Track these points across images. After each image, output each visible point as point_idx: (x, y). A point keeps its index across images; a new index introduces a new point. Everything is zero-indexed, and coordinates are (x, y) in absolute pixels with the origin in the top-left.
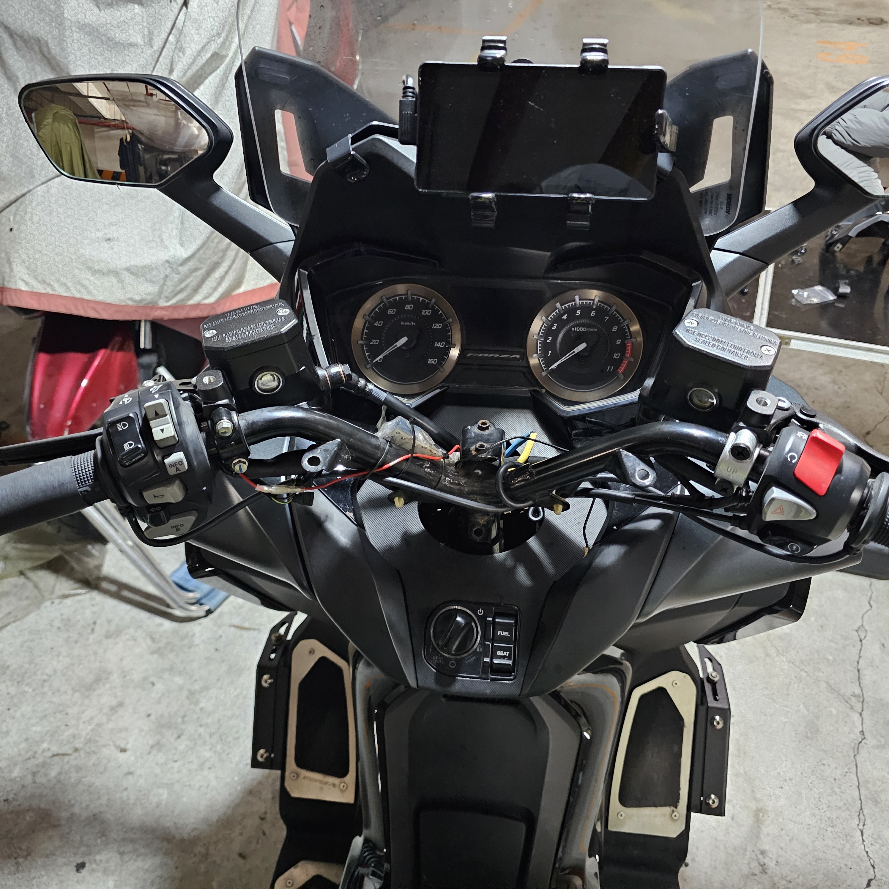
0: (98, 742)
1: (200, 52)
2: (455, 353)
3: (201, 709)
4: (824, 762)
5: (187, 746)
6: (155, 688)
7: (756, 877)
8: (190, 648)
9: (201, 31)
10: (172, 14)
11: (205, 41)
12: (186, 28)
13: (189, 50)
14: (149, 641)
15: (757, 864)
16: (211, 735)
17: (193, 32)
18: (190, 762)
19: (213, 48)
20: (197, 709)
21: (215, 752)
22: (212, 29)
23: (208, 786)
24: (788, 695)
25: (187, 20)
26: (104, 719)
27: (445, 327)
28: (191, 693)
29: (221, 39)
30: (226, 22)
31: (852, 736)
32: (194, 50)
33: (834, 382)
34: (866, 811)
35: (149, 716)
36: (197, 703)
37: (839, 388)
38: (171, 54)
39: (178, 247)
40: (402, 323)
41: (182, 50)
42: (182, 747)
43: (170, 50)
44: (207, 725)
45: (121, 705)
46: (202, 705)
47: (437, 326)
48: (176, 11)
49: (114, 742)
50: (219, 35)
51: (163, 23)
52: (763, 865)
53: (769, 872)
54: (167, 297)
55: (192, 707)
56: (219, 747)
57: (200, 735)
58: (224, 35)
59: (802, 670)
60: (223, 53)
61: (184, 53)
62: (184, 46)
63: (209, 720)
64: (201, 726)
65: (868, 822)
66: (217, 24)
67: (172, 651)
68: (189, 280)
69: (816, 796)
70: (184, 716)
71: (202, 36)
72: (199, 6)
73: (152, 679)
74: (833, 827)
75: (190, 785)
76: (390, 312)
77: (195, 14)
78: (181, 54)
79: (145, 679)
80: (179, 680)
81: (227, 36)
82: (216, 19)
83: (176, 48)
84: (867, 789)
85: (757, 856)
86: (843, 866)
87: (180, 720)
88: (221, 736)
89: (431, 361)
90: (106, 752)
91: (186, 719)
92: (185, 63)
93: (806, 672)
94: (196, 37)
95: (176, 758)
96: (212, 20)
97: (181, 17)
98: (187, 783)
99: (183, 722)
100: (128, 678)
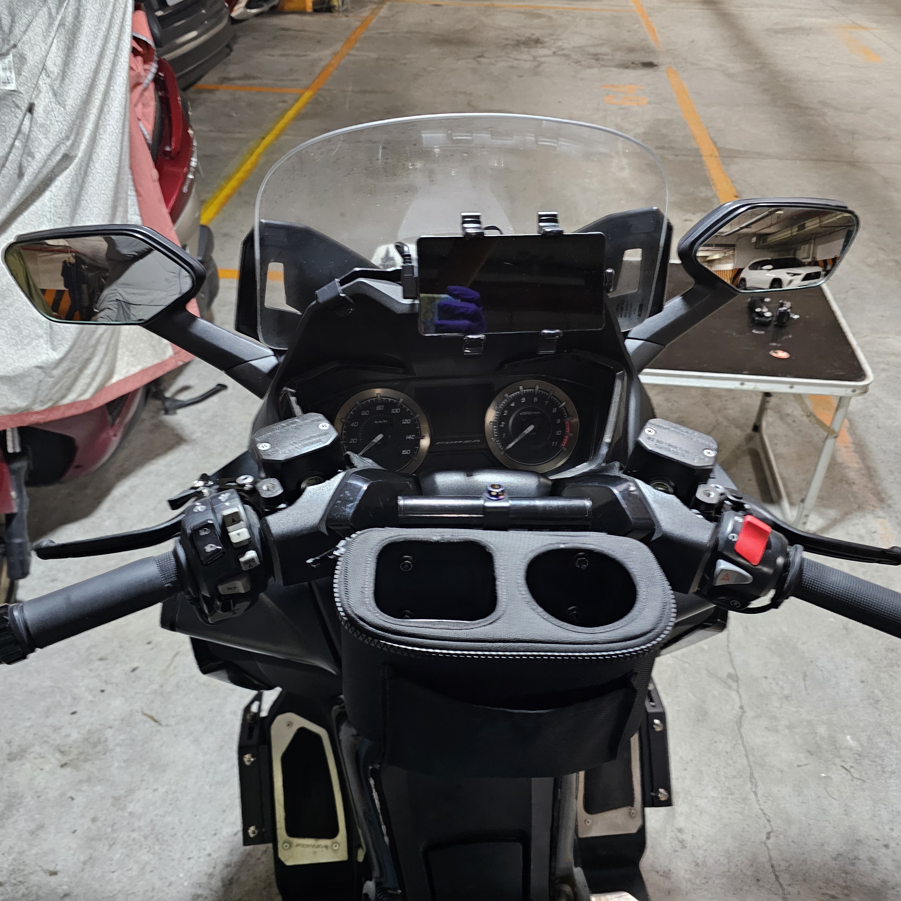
0: (23, 870)
1: (50, 155)
2: (425, 443)
3: (130, 813)
4: (716, 739)
5: (122, 853)
6: (75, 802)
7: (678, 853)
8: (105, 754)
9: (50, 136)
10: (17, 120)
11: (54, 145)
12: (33, 133)
13: (38, 154)
14: (58, 755)
15: (677, 842)
16: (146, 837)
17: (41, 136)
18: (130, 870)
19: (63, 150)
20: (126, 814)
21: (153, 854)
22: (61, 133)
23: (153, 889)
24: (677, 686)
25: (33, 125)
26: (25, 846)
27: (413, 422)
28: (116, 799)
29: (71, 142)
30: (74, 125)
31: (735, 712)
32: (43, 153)
33: (667, 400)
34: (756, 775)
35: (74, 832)
36: (123, 809)
37: (673, 405)
38: (19, 159)
39: (50, 351)
40: (376, 422)
41: (31, 155)
42: (117, 856)
43: (17, 154)
44: (140, 828)
45: (41, 827)
46: (129, 810)
47: (406, 422)
48: (20, 117)
49: (41, 867)
50: (67, 138)
51: (8, 129)
52: (682, 842)
53: (688, 846)
54: (41, 401)
55: (120, 813)
56: (157, 848)
57: (134, 840)
58: (72, 137)
59: (685, 662)
60: (73, 154)
61: (33, 157)
62: (33, 151)
63: (142, 823)
64: (133, 830)
65: (760, 784)
66: (65, 127)
67: (86, 760)
68: (63, 381)
69: (715, 770)
70: (113, 826)
71: (51, 140)
72: (44, 112)
73: (70, 794)
74: (732, 794)
75: (133, 893)
76: (364, 413)
77: (42, 119)
78: (30, 159)
79: (62, 795)
80: (99, 788)
81: (75, 138)
82: (64, 123)
83: (23, 154)
84: (754, 756)
85: (675, 834)
86: (745, 826)
87: (109, 830)
88: (156, 836)
89: (405, 452)
90: (34, 879)
91: (116, 827)
92: (35, 167)
93: (687, 663)
94: (44, 141)
95: (113, 868)
96: (60, 124)
97: (27, 122)
98: (131, 891)
99: (114, 831)
100: (43, 797)
